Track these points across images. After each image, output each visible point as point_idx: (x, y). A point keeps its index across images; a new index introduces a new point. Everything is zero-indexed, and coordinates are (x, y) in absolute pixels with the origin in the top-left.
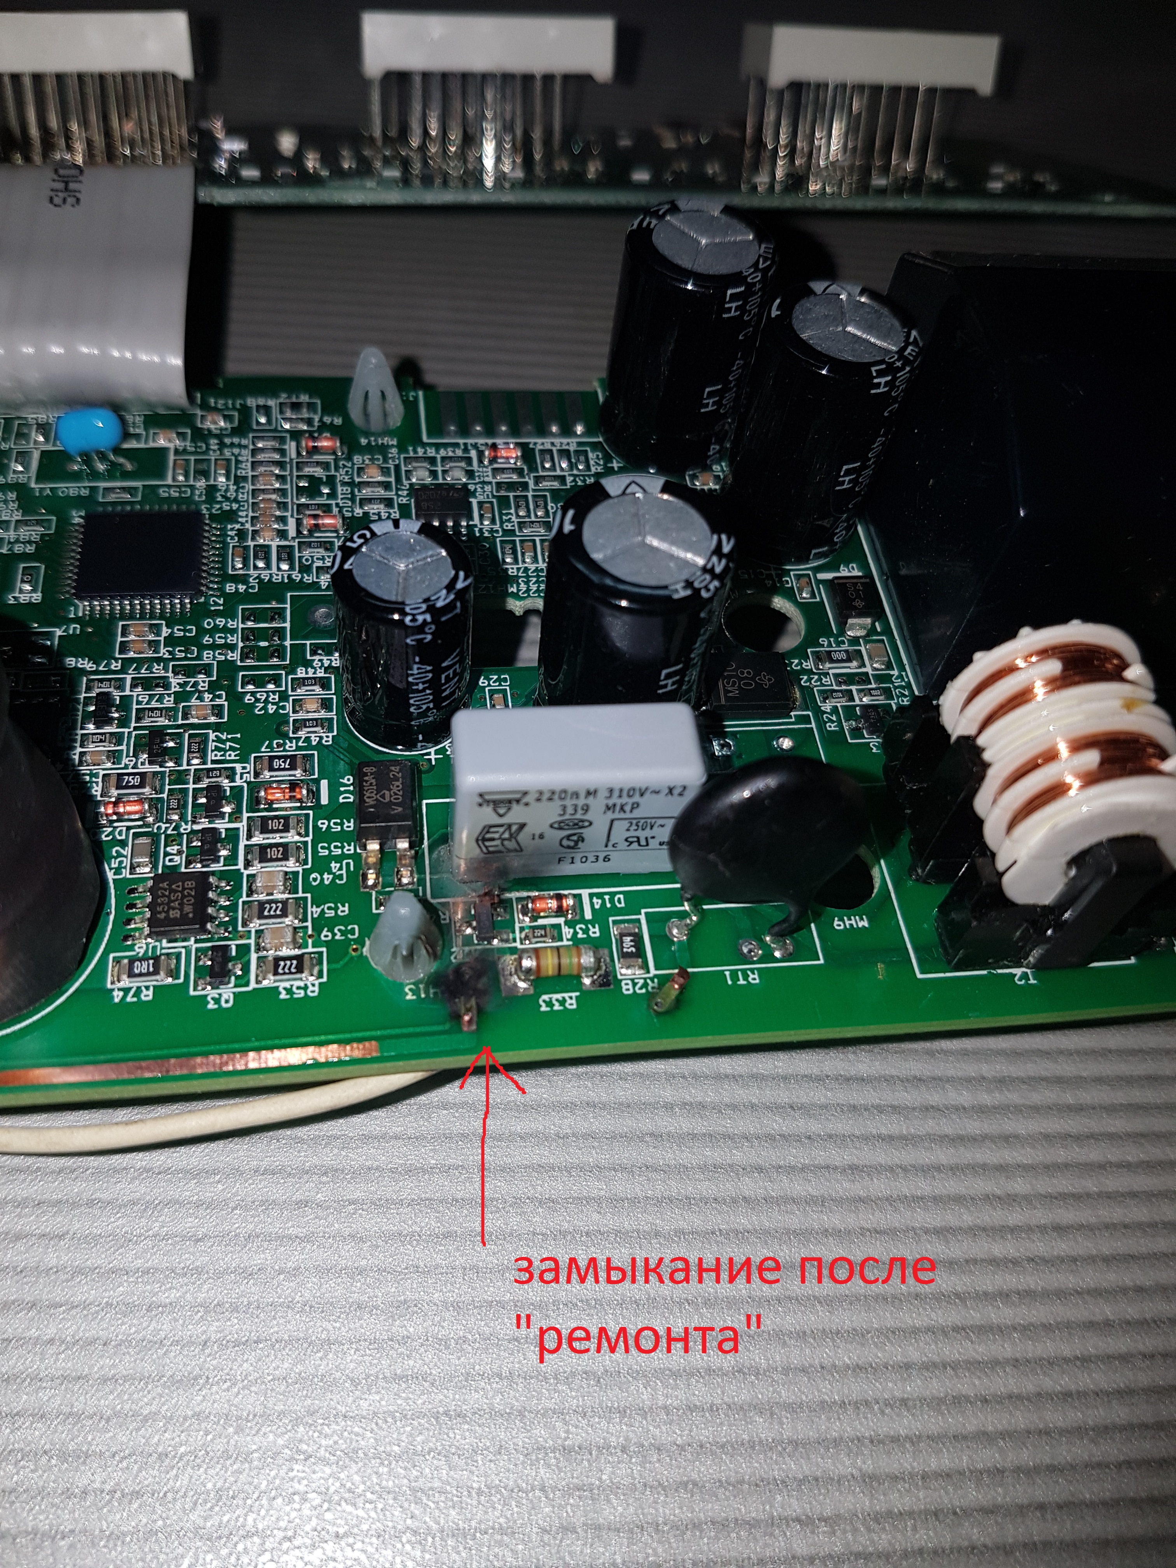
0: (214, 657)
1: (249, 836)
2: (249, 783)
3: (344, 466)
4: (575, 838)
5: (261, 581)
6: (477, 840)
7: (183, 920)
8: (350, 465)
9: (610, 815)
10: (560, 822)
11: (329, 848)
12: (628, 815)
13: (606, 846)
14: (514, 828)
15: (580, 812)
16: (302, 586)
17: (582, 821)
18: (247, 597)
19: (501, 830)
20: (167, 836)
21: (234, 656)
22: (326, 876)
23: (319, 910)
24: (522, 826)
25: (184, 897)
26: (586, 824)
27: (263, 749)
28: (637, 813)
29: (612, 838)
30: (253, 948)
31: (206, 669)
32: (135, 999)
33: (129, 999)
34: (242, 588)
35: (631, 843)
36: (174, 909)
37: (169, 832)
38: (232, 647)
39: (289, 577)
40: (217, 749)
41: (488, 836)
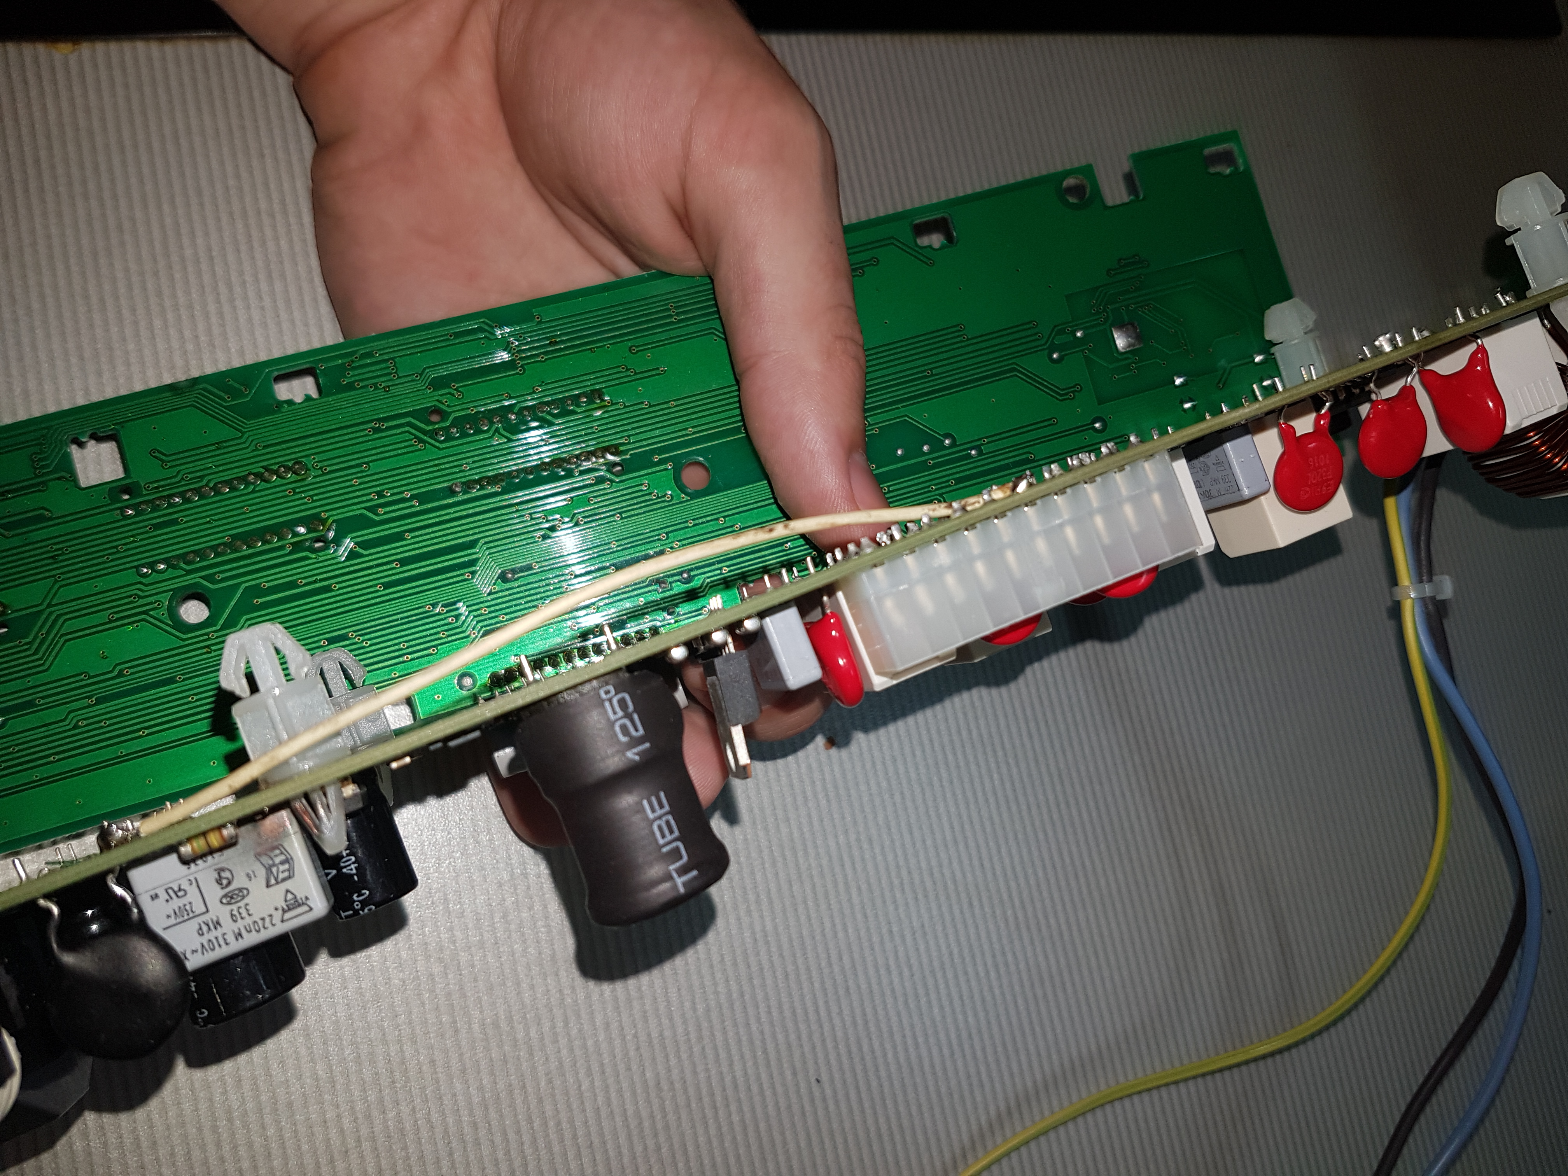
4: (225, 882)
10: (244, 897)
12: (200, 919)
17: (229, 903)
19: (281, 876)
28: (193, 925)
35: (180, 890)
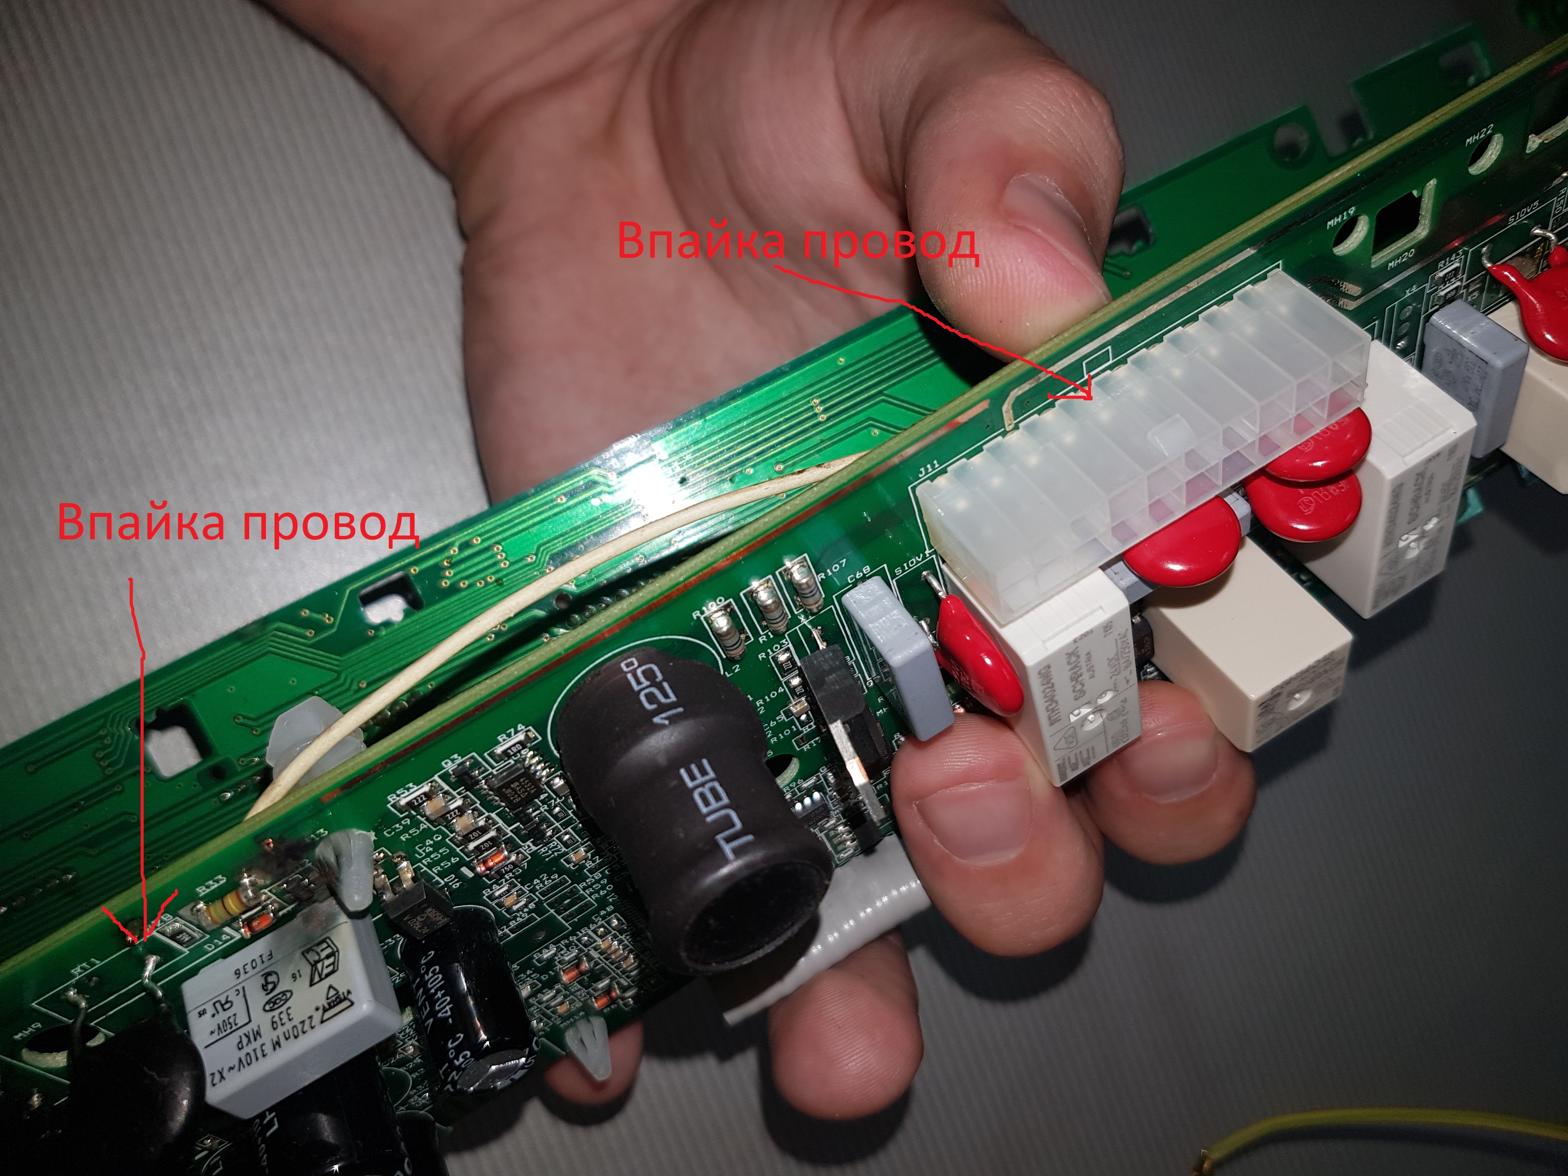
0: (593, 877)
1: (499, 830)
2: (521, 847)
3: (585, 996)
5: (593, 922)
6: (338, 951)
7: (507, 785)
8: (582, 999)
9: (253, 1026)
11: (441, 854)
13: (243, 988)
14: (317, 979)
15: (276, 1019)
16: (566, 937)
18: (597, 911)
20: (552, 798)
21: (580, 887)
22: (431, 842)
23: (422, 828)
24: (312, 984)
25: (516, 793)
26: (267, 1008)
27: (526, 864)
29: (243, 999)
30: (451, 790)
31: (592, 871)
32: (508, 732)
33: (512, 730)
34: (603, 913)
36: (517, 786)
37: (553, 801)
38: (584, 889)
39: (577, 935)
40: (556, 847)
41: (331, 960)
